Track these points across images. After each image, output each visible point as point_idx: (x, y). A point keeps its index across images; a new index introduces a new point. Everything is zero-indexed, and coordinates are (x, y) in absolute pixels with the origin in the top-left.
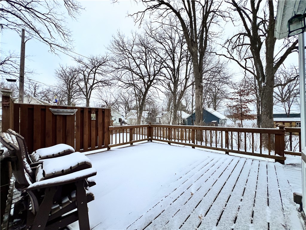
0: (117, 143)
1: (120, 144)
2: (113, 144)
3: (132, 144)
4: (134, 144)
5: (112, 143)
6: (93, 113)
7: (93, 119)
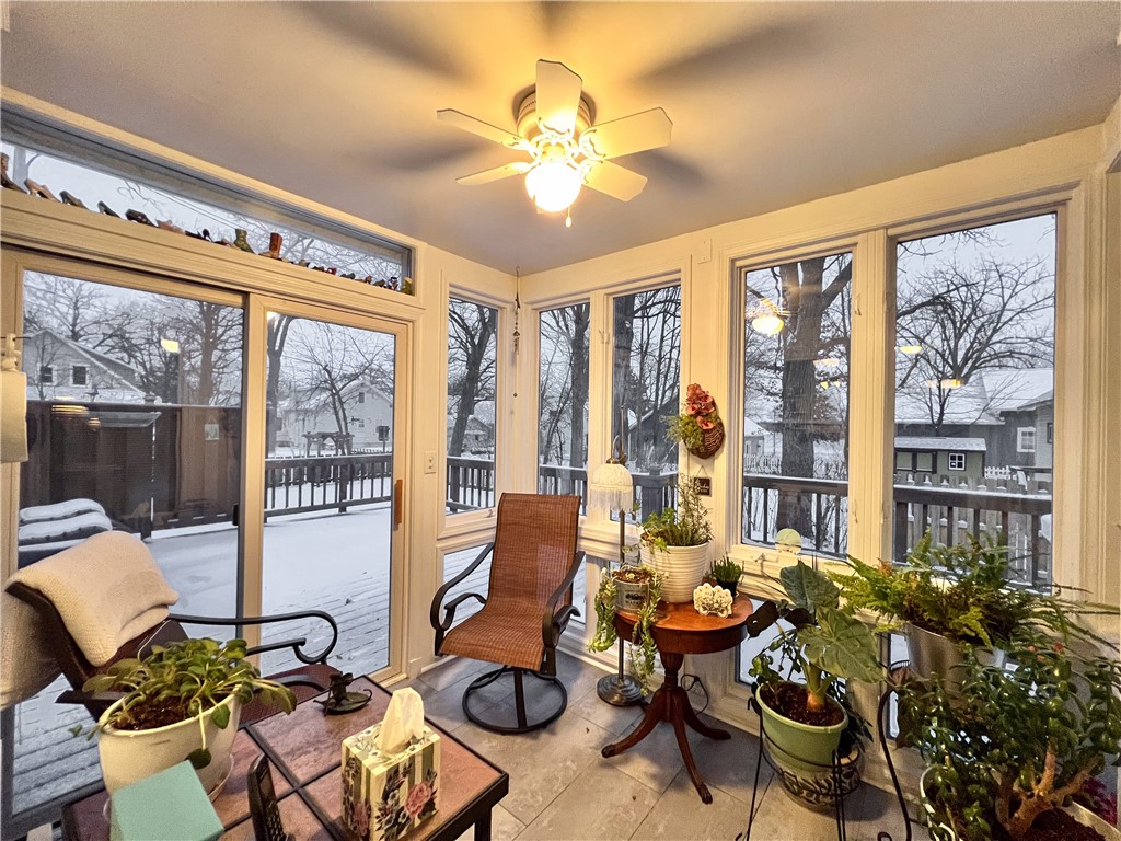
0: (290, 506)
1: (300, 510)
2: (276, 508)
3: (343, 509)
4: (349, 509)
5: (273, 506)
6: (213, 423)
7: (209, 438)
